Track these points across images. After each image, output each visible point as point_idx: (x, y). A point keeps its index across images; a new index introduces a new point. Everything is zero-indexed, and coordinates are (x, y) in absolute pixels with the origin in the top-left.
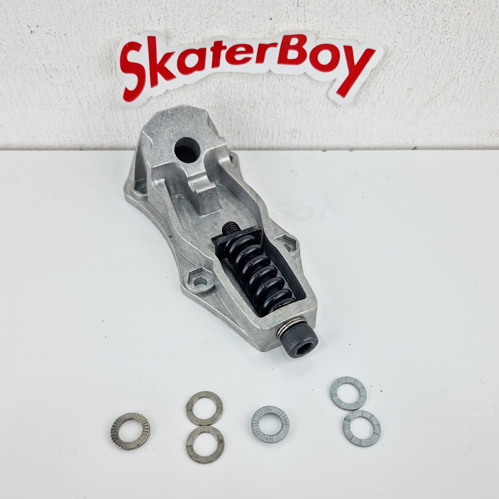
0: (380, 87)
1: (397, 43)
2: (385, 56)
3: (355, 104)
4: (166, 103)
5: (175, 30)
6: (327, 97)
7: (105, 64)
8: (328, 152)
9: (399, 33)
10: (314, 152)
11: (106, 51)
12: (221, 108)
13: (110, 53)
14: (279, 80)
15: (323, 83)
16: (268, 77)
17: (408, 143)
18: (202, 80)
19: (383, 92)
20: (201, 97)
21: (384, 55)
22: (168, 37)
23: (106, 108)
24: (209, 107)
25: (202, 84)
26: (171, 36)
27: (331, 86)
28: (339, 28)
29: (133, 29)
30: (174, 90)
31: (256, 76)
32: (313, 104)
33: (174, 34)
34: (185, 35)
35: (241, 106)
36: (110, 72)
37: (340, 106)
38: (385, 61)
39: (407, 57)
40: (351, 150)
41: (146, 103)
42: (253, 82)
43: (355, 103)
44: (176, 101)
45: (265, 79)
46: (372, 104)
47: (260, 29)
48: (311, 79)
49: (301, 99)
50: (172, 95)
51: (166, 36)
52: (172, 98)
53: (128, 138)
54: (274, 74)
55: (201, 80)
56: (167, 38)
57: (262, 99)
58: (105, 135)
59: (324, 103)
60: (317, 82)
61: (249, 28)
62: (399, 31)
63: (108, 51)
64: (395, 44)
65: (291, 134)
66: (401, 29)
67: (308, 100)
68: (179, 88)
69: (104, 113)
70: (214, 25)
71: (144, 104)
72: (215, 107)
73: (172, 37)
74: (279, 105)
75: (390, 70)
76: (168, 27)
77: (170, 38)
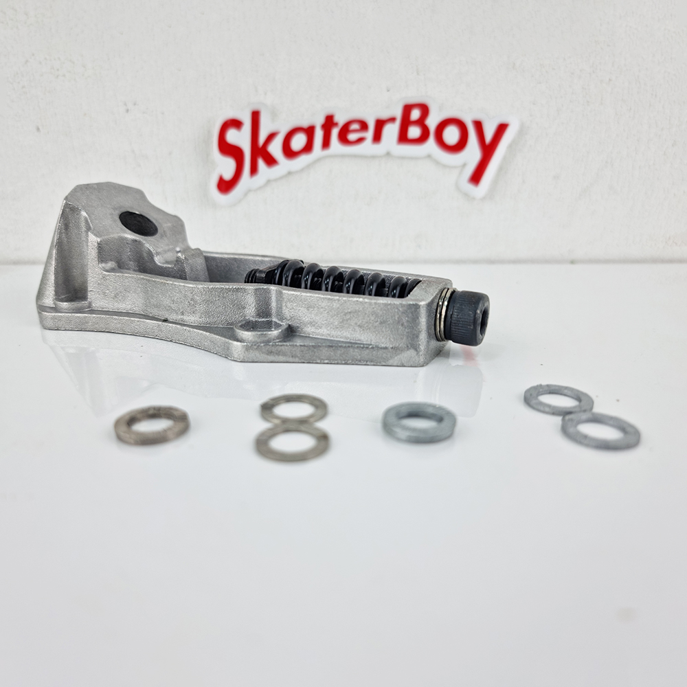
2: (521, 133)
5: (282, 106)
6: (457, 187)
9: (534, 104)
13: (208, 134)
14: (399, 167)
15: (452, 167)
16: (386, 160)
22: (274, 115)
26: (278, 113)
30: (276, 180)
33: (281, 110)
34: (293, 111)
36: (206, 159)
38: (521, 140)
41: (243, 199)
42: (368, 170)
45: (383, 165)
47: (376, 103)
48: (437, 163)
54: (393, 156)
59: (453, 197)
60: (444, 167)
63: (206, 132)
64: (531, 118)
66: (535, 100)
68: (282, 177)
70: (326, 99)
71: (240, 201)
76: (275, 103)
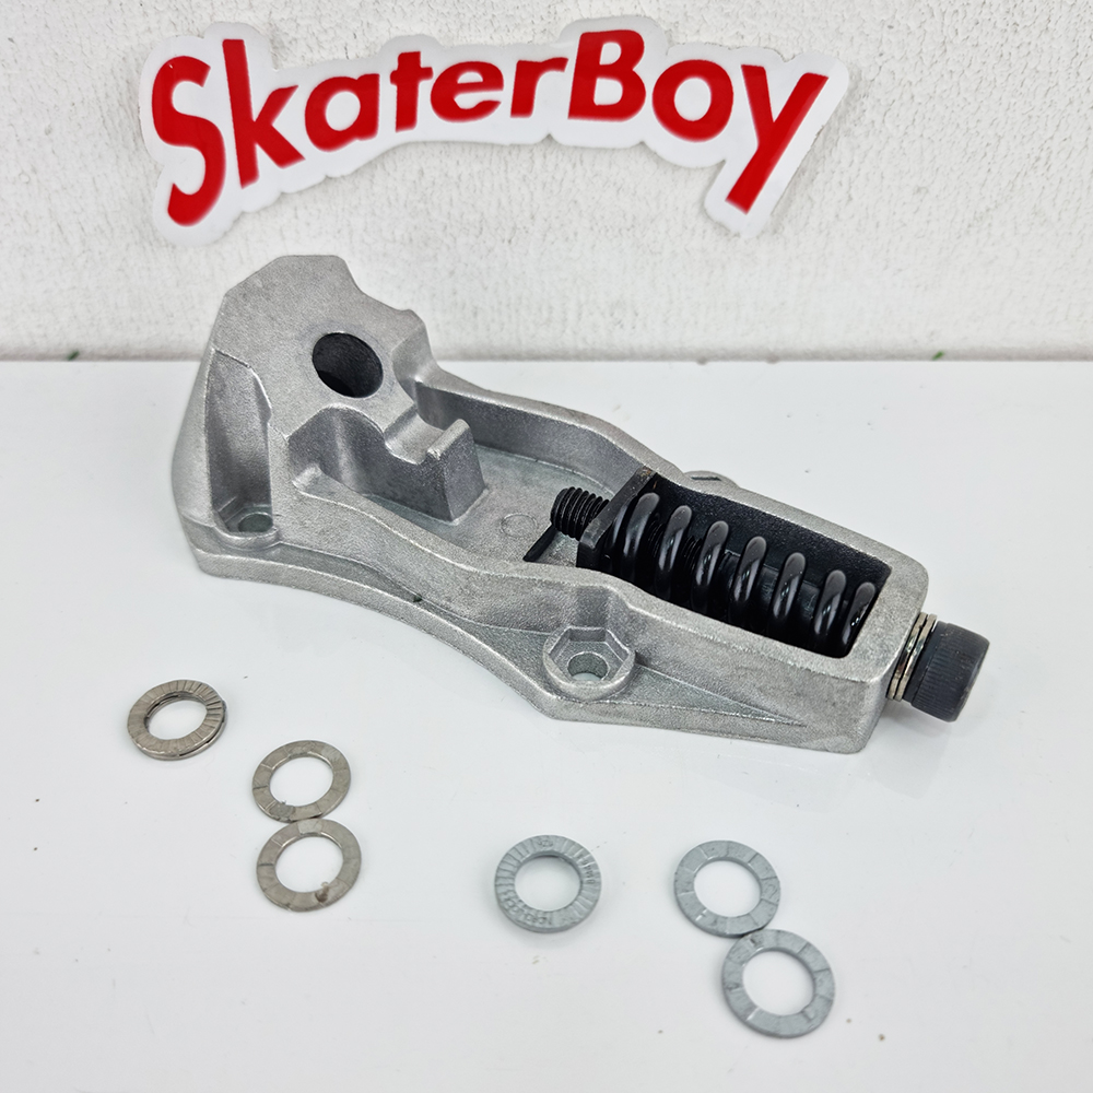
0: (841, 184)
1: (884, 58)
2: (853, 95)
3: (775, 232)
4: (281, 231)
5: (295, 25)
6: (703, 210)
7: (117, 122)
8: (712, 365)
9: (890, 27)
10: (677, 365)
11: (118, 85)
12: (426, 245)
13: (129, 90)
14: (574, 166)
15: (689, 170)
16: (545, 157)
17: (916, 341)
18: (370, 164)
19: (850, 199)
20: (374, 214)
21: (851, 92)
22: (277, 46)
23: (128, 245)
24: (394, 241)
25: (373, 176)
26: (285, 40)
27: (712, 180)
28: (727, 15)
29: (185, 22)
30: (300, 193)
31: (514, 152)
32: (667, 232)
33: (292, 34)
34: (322, 38)
35: (477, 237)
36: (133, 144)
37: (737, 235)
38: (854, 109)
39: (913, 97)
40: (773, 358)
41: (231, 229)
42: (506, 171)
43: (775, 229)
44: (308, 224)
45: (538, 162)
46: (821, 232)
47: (518, 21)
48: (659, 160)
49: (634, 218)
50: (296, 209)
51: (272, 41)
52: (296, 217)
53: (191, 326)
54: (559, 146)
55: (370, 163)
56: (275, 48)
57: (533, 217)
58: (132, 320)
59: (693, 230)
60: (676, 167)
61: (490, 17)
62: (889, 23)
63: (123, 84)
64: (879, 61)
65: (612, 315)
66: (894, 17)
67: (652, 221)
68: (313, 187)
69: (124, 259)
70: (397, 9)
71: (225, 234)
72: (411, 240)
73: (286, 44)
74: (576, 234)
75: (867, 136)
76: (276, 16)
77: (283, 47)
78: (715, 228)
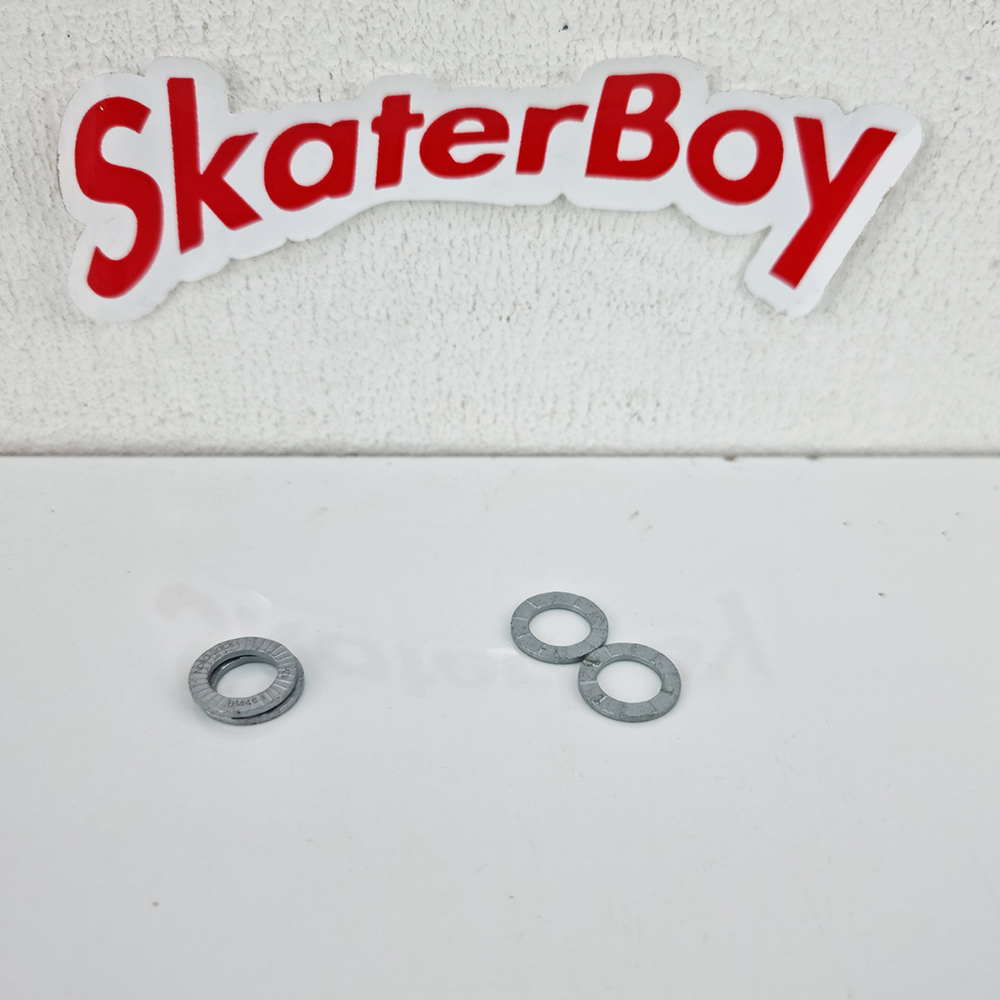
0: (906, 255)
1: (960, 113)
2: (923, 156)
3: (827, 310)
4: (228, 304)
5: (257, 62)
6: (742, 286)
7: (30, 175)
8: (741, 462)
9: (968, 78)
10: (699, 461)
11: (35, 131)
12: (407, 322)
13: (48, 137)
14: (591, 231)
15: (728, 237)
16: (555, 220)
17: (986, 436)
18: (344, 226)
19: (916, 273)
20: (344, 285)
21: (925, 147)
22: (234, 85)
23: (35, 320)
24: (368, 317)
25: (345, 241)
26: (246, 81)
27: (755, 250)
28: (780, 60)
29: (123, 58)
30: (254, 259)
31: (520, 215)
32: (698, 309)
33: (255, 73)
34: (292, 78)
35: (469, 313)
36: (49, 200)
37: (784, 313)
38: (924, 169)
39: (991, 158)
40: (814, 456)
41: (166, 302)
42: (508, 236)
43: (827, 307)
44: (262, 297)
45: (548, 224)
46: (880, 310)
47: (530, 61)
48: (692, 225)
49: (660, 293)
50: (247, 278)
51: (229, 81)
52: (248, 288)
53: (109, 418)
54: (574, 208)
55: (343, 224)
56: (232, 89)
57: (538, 291)
58: (35, 410)
59: (730, 308)
60: (713, 234)
61: (496, 56)
62: (967, 74)
63: (40, 128)
64: (955, 116)
65: (628, 405)
66: (972, 67)
67: (681, 296)
68: (271, 252)
69: (29, 337)
70: (385, 47)
71: (158, 307)
72: (388, 317)
73: (246, 84)
74: (589, 311)
75: (938, 201)
76: (236, 52)
77: (243, 88)
78: (756, 305)
